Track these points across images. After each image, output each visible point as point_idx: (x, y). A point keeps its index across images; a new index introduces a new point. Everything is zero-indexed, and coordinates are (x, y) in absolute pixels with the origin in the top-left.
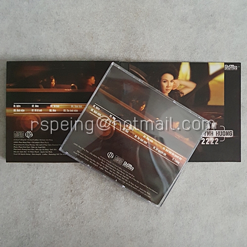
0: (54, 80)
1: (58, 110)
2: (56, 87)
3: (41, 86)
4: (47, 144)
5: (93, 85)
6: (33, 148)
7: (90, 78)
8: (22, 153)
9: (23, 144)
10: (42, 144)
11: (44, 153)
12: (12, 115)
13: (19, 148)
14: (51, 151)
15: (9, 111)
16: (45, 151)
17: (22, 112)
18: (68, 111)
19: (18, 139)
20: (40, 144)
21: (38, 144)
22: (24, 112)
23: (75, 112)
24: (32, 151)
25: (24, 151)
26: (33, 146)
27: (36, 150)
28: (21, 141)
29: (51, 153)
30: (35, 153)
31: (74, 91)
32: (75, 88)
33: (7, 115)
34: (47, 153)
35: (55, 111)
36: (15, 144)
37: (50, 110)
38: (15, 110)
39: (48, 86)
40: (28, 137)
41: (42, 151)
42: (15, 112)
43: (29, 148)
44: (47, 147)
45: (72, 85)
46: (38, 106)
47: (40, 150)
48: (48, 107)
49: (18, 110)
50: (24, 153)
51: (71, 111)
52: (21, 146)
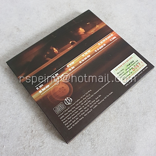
0: (54, 49)
1: (76, 66)
2: (60, 52)
3: (48, 59)
4: (90, 96)
5: (84, 33)
6: (82, 110)
7: (79, 30)
8: (75, 122)
9: (70, 112)
10: (86, 100)
11: (94, 106)
12: (41, 97)
13: (69, 120)
14: (97, 100)
15: (35, 96)
16: (92, 104)
17: (48, 88)
18: (83, 60)
19: (61, 113)
20: (84, 101)
21: (82, 102)
22: (49, 87)
23: (89, 58)
24: (82, 113)
25: (75, 119)
26: (79, 108)
27: (85, 108)
28: (66, 113)
29: (99, 102)
30: (87, 112)
31: (75, 45)
32: (75, 43)
33: (36, 100)
34: (96, 105)
35: (74, 67)
36: (63, 119)
37: (70, 70)
38: (40, 92)
39: (53, 55)
40: (69, 104)
41: (91, 105)
42: (42, 93)
43: (78, 113)
44: (92, 99)
45: (70, 42)
46: (58, 74)
47: (88, 106)
48: (66, 69)
49: (42, 91)
50: (77, 121)
51: (85, 59)
52: (69, 117)
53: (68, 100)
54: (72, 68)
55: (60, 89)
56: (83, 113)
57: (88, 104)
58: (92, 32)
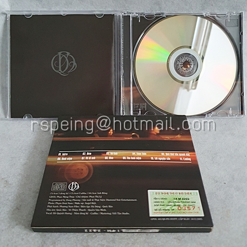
1: (115, 158)
2: (114, 136)
3: (97, 135)
4: (99, 198)
5: (157, 134)
6: (78, 205)
8: (59, 212)
9: (64, 199)
10: (92, 198)
11: (93, 212)
12: (55, 164)
13: (57, 205)
14: (104, 209)
15: (51, 159)
16: (94, 208)
17: (68, 161)
18: (129, 158)
19: (56, 192)
20: (89, 198)
21: (86, 199)
22: (71, 160)
23: (138, 160)
24: (75, 208)
25: (62, 208)
26: (77, 202)
27: (82, 206)
28: (60, 195)
29: (103, 212)
30: (79, 212)
31: (135, 139)
32: (137, 137)
33: (48, 164)
34: (97, 212)
35: (112, 158)
36: (51, 199)
37: (106, 158)
38: (59, 159)
39: (105, 134)
40: (72, 190)
41: (91, 208)
42: (59, 161)
43: (71, 205)
44: (98, 203)
45: (133, 134)
46: (91, 154)
47: (89, 207)
48: (103, 155)
49: (63, 159)
50: (62, 212)
51: (132, 158)
52: (59, 202)
53: (75, 186)
54: (110, 158)
55: (78, 169)
56: (75, 210)
57: (89, 205)
58: (167, 139)
